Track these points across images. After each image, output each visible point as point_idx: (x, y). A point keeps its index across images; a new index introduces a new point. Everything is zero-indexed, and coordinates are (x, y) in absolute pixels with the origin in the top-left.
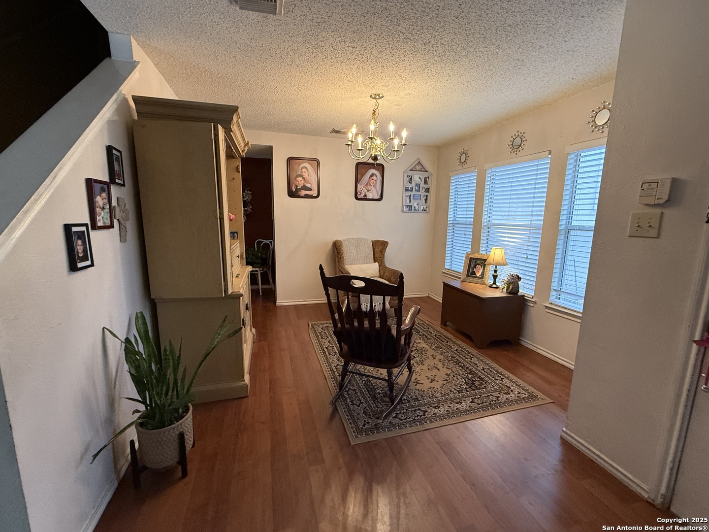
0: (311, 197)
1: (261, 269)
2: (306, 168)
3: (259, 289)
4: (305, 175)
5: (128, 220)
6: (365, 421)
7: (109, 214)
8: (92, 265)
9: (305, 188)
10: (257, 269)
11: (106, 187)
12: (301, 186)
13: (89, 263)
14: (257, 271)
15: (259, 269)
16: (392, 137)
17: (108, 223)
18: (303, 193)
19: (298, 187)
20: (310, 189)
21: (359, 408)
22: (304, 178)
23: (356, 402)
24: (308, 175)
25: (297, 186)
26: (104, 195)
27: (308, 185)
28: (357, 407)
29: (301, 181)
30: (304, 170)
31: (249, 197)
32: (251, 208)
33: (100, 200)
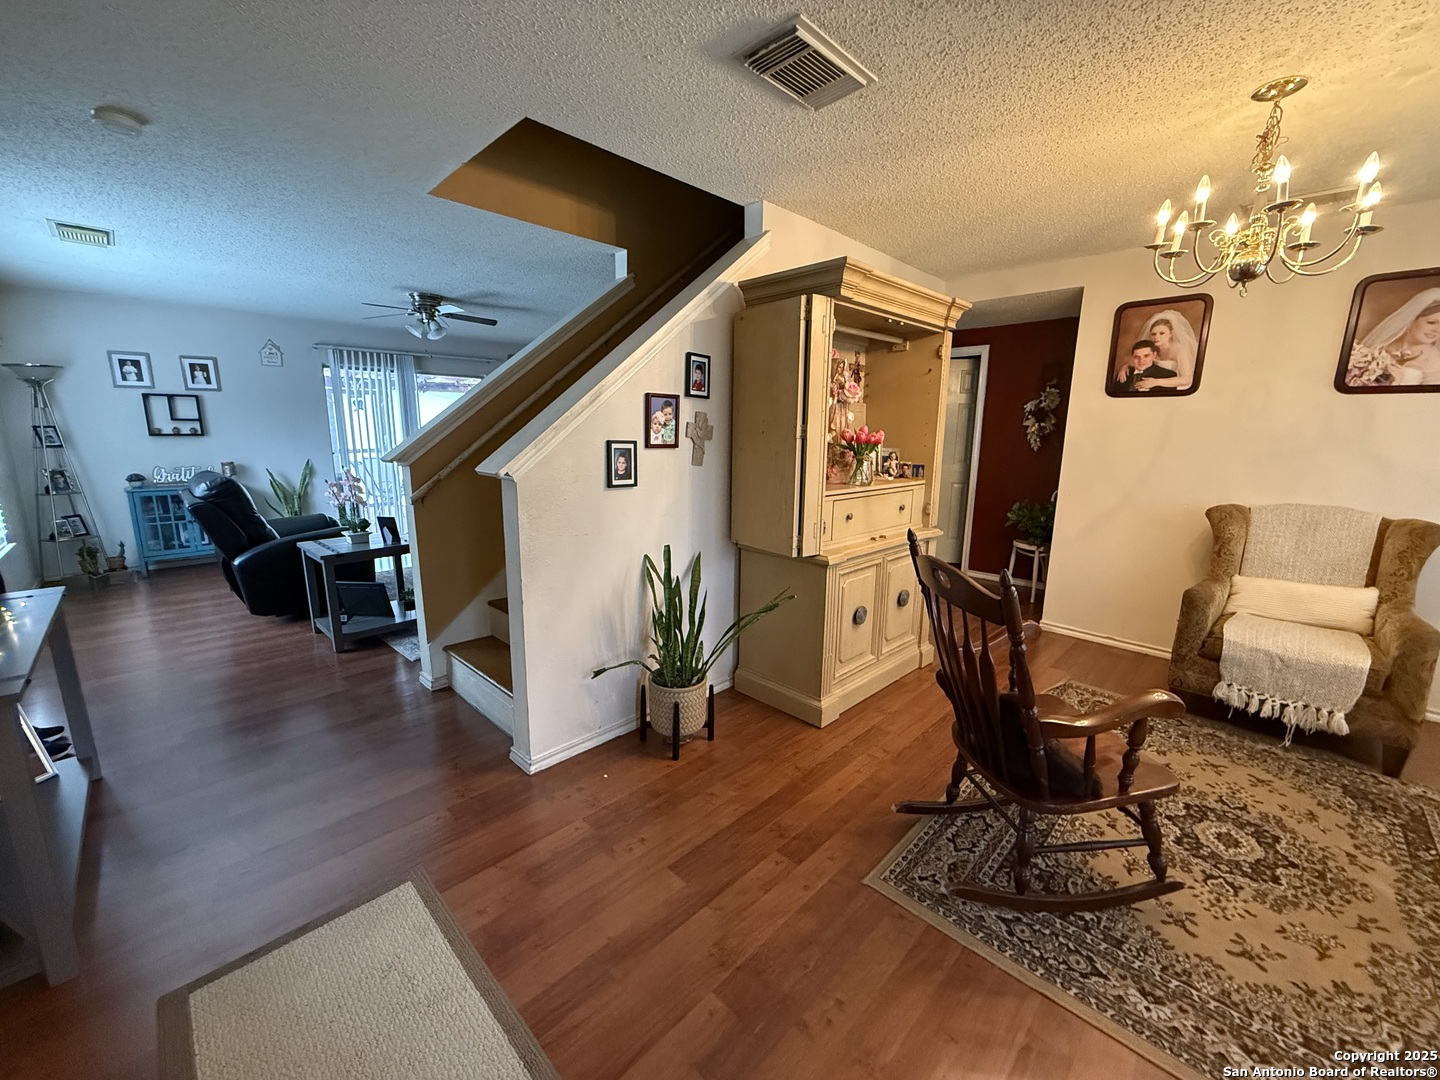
0: (1172, 392)
1: (1041, 549)
2: (1167, 322)
3: (1031, 589)
4: (1162, 341)
5: (710, 439)
6: (934, 876)
7: (674, 432)
8: (635, 484)
9: (1155, 372)
10: (1033, 548)
11: (672, 401)
12: (1144, 368)
13: (632, 482)
14: (1033, 552)
15: (1039, 547)
16: (1279, 201)
17: (671, 441)
18: (1150, 383)
19: (1136, 372)
20: (1171, 374)
21: (954, 853)
22: (1156, 349)
23: (964, 842)
24: (1171, 340)
25: (1132, 369)
26: (669, 410)
27: (1167, 365)
28: (952, 849)
29: (1146, 356)
30: (1162, 328)
31: (1053, 401)
32: (1053, 422)
33: (659, 416)
